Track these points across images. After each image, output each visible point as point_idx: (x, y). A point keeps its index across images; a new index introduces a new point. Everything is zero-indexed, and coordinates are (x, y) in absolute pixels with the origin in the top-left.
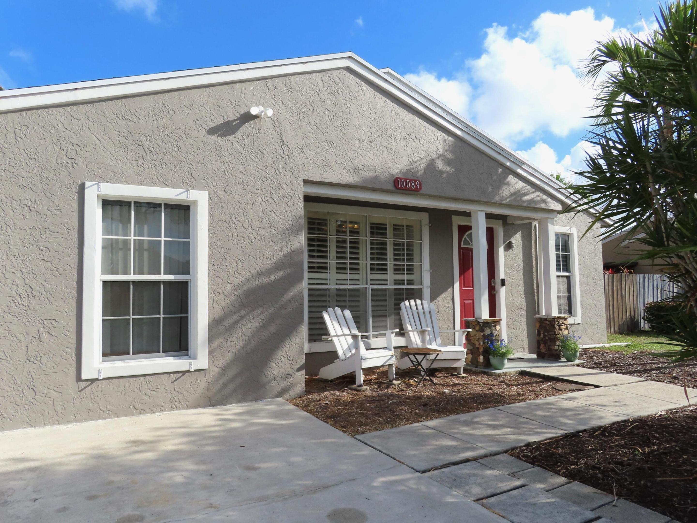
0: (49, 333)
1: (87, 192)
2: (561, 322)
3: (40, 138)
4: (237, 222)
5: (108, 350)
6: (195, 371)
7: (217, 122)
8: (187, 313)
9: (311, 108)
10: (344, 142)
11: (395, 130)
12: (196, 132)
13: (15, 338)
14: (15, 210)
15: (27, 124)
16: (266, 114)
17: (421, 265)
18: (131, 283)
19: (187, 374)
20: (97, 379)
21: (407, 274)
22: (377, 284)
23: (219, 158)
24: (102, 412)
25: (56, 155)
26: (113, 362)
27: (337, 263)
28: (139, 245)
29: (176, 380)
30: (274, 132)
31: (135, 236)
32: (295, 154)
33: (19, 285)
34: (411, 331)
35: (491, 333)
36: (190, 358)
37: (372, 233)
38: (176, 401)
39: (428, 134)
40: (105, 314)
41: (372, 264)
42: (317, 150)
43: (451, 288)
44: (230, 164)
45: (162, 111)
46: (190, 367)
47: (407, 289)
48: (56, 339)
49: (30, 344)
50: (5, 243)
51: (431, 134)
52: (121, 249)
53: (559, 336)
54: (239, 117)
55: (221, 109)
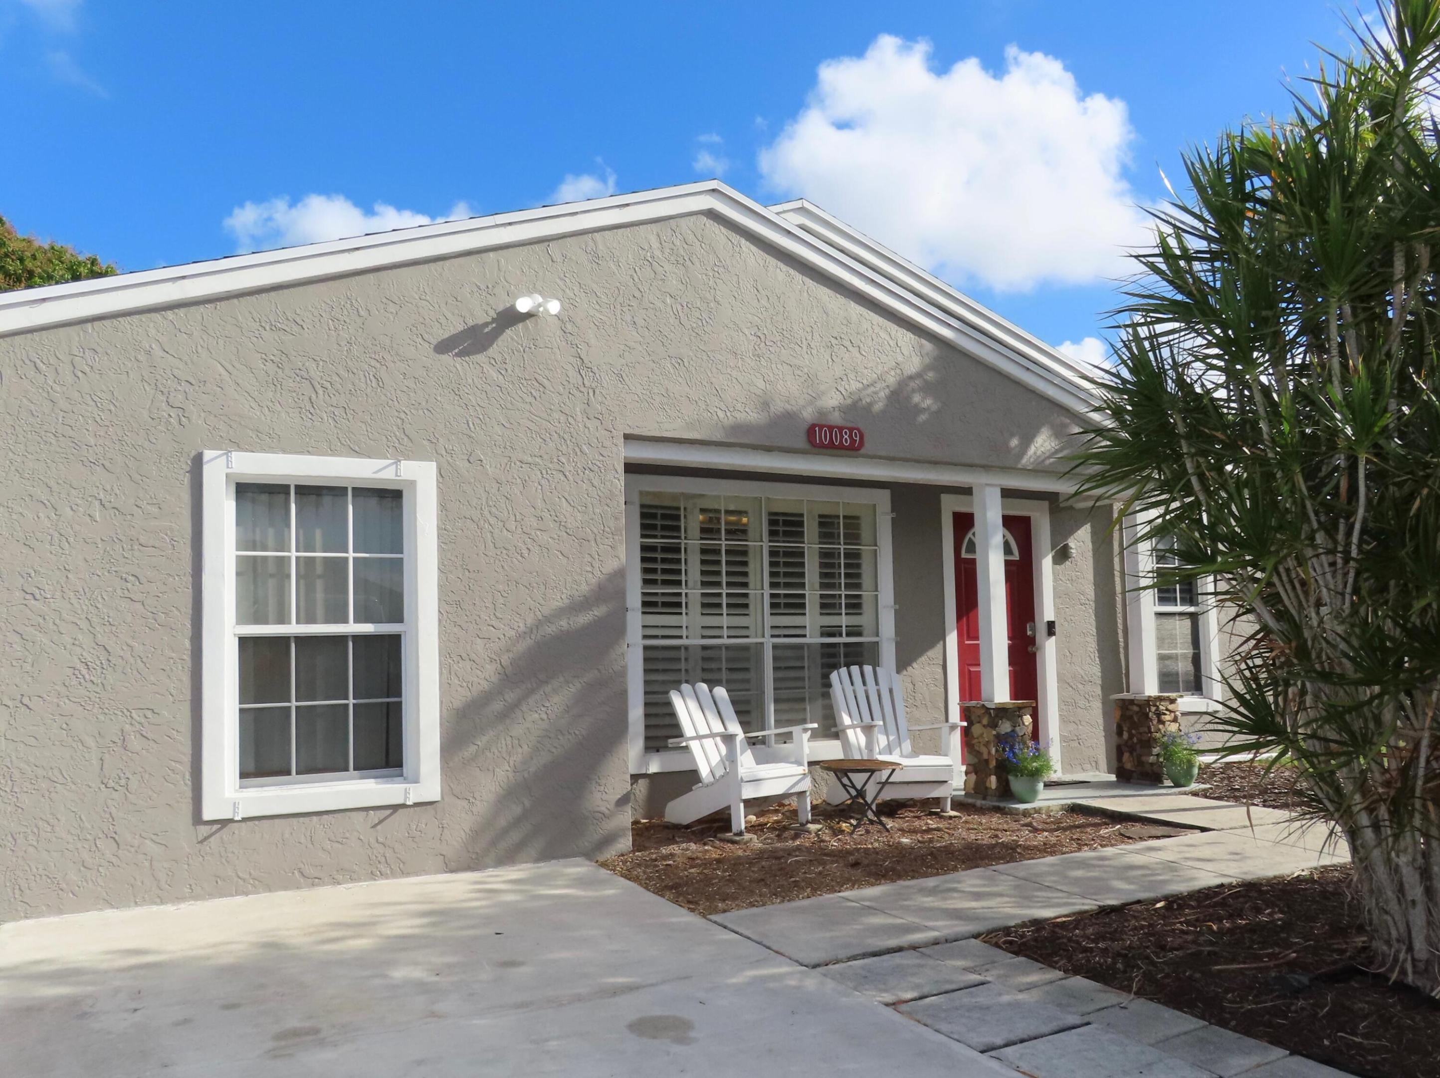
0: (142, 735)
1: (208, 472)
2: (1161, 707)
3: (119, 371)
4: (492, 521)
5: (251, 767)
6: (417, 805)
7: (452, 329)
8: (399, 695)
9: (637, 294)
10: (705, 358)
11: (809, 329)
12: (413, 348)
13: (79, 744)
14: (74, 507)
15: (95, 346)
16: (546, 310)
17: (877, 595)
18: (292, 640)
19: (401, 811)
20: (231, 821)
21: (846, 614)
22: (785, 636)
23: (457, 398)
24: (241, 882)
25: (150, 402)
26: (260, 789)
27: (703, 595)
28: (306, 565)
29: (380, 822)
30: (564, 343)
31: (297, 551)
32: (605, 385)
33: (84, 646)
34: (849, 727)
35: (1013, 731)
36: (406, 780)
37: (773, 533)
38: (379, 862)
39: (878, 335)
40: (244, 697)
41: (772, 596)
42: (650, 376)
43: (941, 643)
44: (478, 408)
45: (345, 311)
46: (406, 798)
47: (846, 645)
48: (155, 746)
49: (107, 756)
50: (59, 568)
51: (883, 335)
52: (272, 576)
53: (1158, 735)
54: (495, 316)
55: (458, 303)
